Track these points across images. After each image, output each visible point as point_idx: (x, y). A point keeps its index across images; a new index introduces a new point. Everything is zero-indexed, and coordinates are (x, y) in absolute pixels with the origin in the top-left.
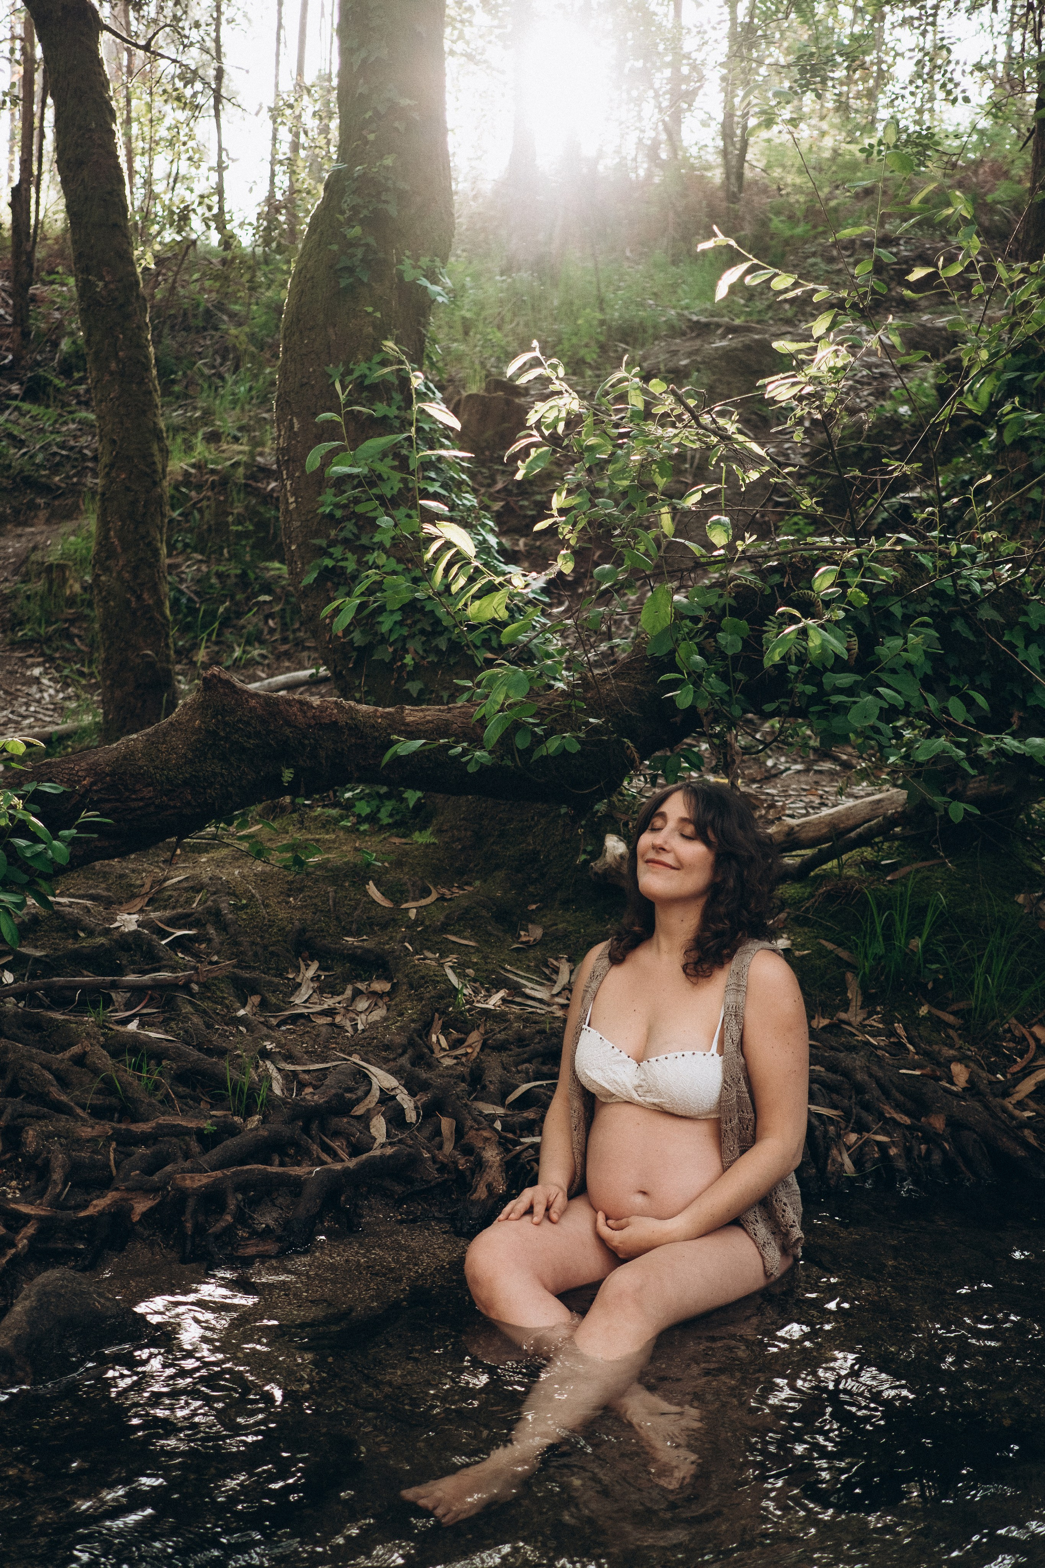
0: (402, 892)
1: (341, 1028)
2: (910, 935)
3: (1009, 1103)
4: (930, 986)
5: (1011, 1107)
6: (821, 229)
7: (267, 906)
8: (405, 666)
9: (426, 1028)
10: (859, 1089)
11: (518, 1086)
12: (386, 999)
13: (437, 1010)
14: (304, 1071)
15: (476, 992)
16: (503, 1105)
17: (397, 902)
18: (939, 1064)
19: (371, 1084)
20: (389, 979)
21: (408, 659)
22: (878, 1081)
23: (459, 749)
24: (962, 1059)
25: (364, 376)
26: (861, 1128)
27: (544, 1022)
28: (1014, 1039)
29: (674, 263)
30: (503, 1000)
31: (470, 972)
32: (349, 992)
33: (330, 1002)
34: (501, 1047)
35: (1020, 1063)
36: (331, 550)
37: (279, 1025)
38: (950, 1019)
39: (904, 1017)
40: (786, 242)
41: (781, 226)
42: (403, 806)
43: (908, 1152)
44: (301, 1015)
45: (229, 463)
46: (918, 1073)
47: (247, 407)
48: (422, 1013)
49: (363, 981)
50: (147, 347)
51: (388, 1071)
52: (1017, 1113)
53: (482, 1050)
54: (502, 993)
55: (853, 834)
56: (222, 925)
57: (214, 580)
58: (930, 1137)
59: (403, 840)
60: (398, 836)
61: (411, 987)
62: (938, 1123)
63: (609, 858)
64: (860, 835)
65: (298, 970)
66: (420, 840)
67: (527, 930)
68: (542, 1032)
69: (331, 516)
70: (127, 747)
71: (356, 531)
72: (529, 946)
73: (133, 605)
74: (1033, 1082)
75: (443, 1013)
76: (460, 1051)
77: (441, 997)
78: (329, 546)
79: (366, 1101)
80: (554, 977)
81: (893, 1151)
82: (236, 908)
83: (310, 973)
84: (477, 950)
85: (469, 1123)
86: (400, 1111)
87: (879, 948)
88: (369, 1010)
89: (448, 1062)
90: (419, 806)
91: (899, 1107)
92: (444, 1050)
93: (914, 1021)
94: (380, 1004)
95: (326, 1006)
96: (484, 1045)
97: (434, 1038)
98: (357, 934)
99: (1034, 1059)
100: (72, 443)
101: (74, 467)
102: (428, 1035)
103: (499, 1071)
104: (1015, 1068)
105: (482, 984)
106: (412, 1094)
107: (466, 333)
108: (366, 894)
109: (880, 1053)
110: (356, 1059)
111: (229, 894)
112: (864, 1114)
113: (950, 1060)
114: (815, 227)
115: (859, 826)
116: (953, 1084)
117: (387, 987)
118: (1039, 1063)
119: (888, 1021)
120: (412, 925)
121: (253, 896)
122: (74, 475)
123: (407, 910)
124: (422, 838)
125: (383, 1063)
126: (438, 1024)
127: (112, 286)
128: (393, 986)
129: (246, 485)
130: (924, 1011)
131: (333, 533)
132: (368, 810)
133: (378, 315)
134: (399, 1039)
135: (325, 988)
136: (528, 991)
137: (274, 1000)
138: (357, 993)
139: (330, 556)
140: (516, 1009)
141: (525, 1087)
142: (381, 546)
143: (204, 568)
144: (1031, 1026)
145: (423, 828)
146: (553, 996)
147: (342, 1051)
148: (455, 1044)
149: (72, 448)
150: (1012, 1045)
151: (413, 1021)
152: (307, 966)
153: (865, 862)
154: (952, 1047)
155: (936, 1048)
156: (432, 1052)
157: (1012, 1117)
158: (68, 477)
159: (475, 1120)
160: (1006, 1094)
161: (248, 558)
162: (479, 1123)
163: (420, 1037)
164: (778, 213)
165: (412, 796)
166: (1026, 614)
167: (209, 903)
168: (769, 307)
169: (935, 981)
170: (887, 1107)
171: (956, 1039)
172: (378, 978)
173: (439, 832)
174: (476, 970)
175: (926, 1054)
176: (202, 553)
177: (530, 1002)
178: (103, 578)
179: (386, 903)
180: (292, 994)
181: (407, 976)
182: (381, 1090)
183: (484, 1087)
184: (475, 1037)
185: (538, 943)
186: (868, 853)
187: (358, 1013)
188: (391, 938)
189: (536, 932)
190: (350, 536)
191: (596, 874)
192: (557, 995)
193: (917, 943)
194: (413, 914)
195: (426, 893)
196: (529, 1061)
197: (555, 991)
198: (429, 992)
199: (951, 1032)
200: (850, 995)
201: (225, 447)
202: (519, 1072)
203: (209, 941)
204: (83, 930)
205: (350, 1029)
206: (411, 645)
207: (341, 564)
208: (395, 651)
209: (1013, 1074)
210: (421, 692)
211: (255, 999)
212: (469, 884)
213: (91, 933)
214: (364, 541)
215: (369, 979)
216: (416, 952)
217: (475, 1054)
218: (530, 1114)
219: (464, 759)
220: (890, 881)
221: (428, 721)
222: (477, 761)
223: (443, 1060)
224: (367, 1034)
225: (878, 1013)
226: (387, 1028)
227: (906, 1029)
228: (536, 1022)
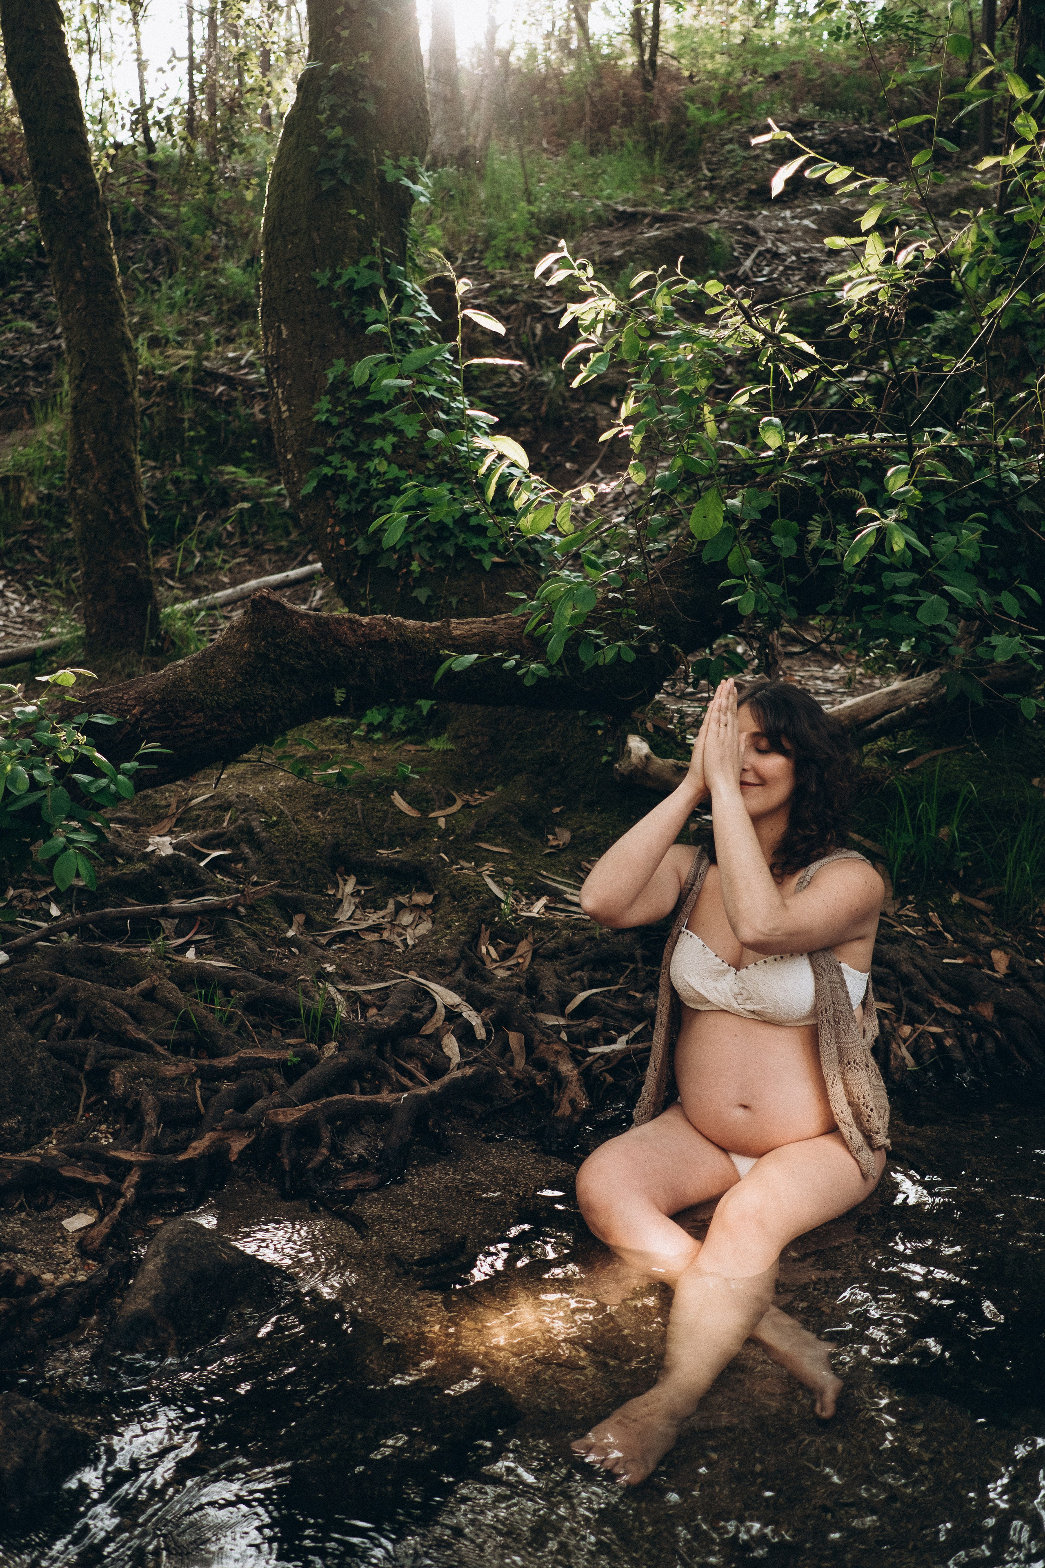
0: (428, 802)
1: (391, 943)
2: (939, 825)
4: (961, 874)
6: (736, 114)
7: (297, 822)
8: (410, 573)
9: (474, 941)
10: (906, 980)
11: (575, 995)
12: (429, 912)
13: (483, 921)
14: (365, 992)
15: (518, 900)
16: (562, 1014)
17: (424, 812)
18: (978, 951)
19: (434, 1001)
20: (430, 892)
21: (415, 566)
22: (922, 971)
23: (511, 662)
24: (1000, 945)
25: (352, 281)
26: (913, 1020)
27: (592, 929)
30: (546, 907)
31: (509, 879)
32: (391, 906)
33: (373, 918)
34: (552, 956)
36: (329, 458)
37: (330, 944)
38: (981, 905)
39: (937, 906)
40: (705, 130)
41: (697, 113)
42: (417, 713)
43: (961, 1040)
44: (349, 933)
45: (175, 368)
46: (960, 961)
47: (185, 311)
48: (469, 925)
49: (403, 894)
50: (111, 256)
51: (447, 987)
53: (532, 960)
54: (543, 901)
55: (873, 726)
56: (257, 845)
57: (170, 487)
58: (980, 1025)
59: (419, 748)
60: (413, 743)
61: (454, 898)
62: (987, 1011)
63: (634, 759)
64: (881, 727)
65: (336, 886)
66: (436, 747)
67: (554, 834)
68: (593, 938)
69: (327, 423)
70: (175, 673)
71: (353, 438)
72: (560, 850)
73: (111, 517)
75: (490, 923)
76: (512, 962)
77: (485, 907)
78: (327, 454)
79: (434, 1020)
81: (948, 1042)
82: (268, 826)
83: (349, 888)
84: (512, 857)
85: (537, 1036)
86: (469, 1027)
87: (908, 838)
88: (415, 924)
89: (501, 974)
90: (433, 713)
91: (945, 996)
92: (495, 961)
93: (946, 911)
94: (424, 916)
95: (370, 922)
96: (535, 954)
97: (484, 950)
98: (390, 846)
100: (11, 352)
101: (15, 377)
102: (478, 946)
103: (556, 981)
105: (523, 893)
106: (477, 1010)
108: (393, 805)
109: (920, 943)
110: (413, 975)
111: (258, 811)
112: (915, 1006)
113: (990, 947)
114: (730, 113)
115: (879, 717)
116: (994, 970)
117: (429, 899)
119: (922, 909)
120: (443, 835)
121: (282, 812)
122: (16, 385)
123: (435, 819)
124: (438, 745)
125: (439, 978)
126: (486, 935)
127: (72, 194)
128: (435, 898)
129: (195, 390)
130: (955, 898)
131: (330, 441)
132: (379, 718)
133: (362, 217)
134: (453, 953)
135: (367, 903)
136: (569, 897)
137: (318, 918)
138: (400, 907)
139: (329, 464)
140: (561, 916)
141: (582, 996)
142: (381, 452)
143: (158, 475)
145: (438, 734)
147: (399, 969)
148: (505, 955)
149: (11, 358)
150: (1044, 928)
151: (462, 933)
152: (345, 881)
153: (882, 752)
154: (987, 933)
155: (972, 935)
156: (484, 963)
158: (10, 387)
159: (542, 1033)
161: (200, 462)
162: (547, 1035)
163: (470, 949)
164: (693, 100)
165: (425, 705)
167: (240, 821)
169: (966, 868)
170: (936, 999)
171: (990, 925)
172: (419, 890)
173: (455, 738)
174: (514, 878)
175: (964, 942)
176: (155, 460)
178: (79, 492)
179: (414, 813)
180: (335, 911)
181: (448, 887)
182: (446, 1007)
183: (543, 998)
184: (524, 947)
185: (569, 847)
186: (882, 742)
187: (405, 928)
188: (425, 849)
189: (565, 836)
190: (349, 444)
191: (622, 775)
193: (946, 832)
194: (442, 823)
195: (451, 801)
196: (580, 968)
198: (474, 903)
199: (985, 919)
201: (170, 352)
202: (573, 980)
203: (246, 860)
204: (121, 857)
205: (400, 945)
206: (416, 552)
207: (340, 472)
208: (400, 558)
210: (429, 598)
211: (299, 918)
212: (491, 789)
213: (129, 859)
214: (363, 447)
215: (410, 892)
216: (453, 863)
217: (527, 963)
218: (593, 1024)
219: (520, 673)
220: (911, 771)
221: (475, 635)
222: (533, 674)
223: (496, 972)
224: (418, 949)
225: (910, 903)
226: (437, 942)
227: (941, 918)
228: (583, 929)
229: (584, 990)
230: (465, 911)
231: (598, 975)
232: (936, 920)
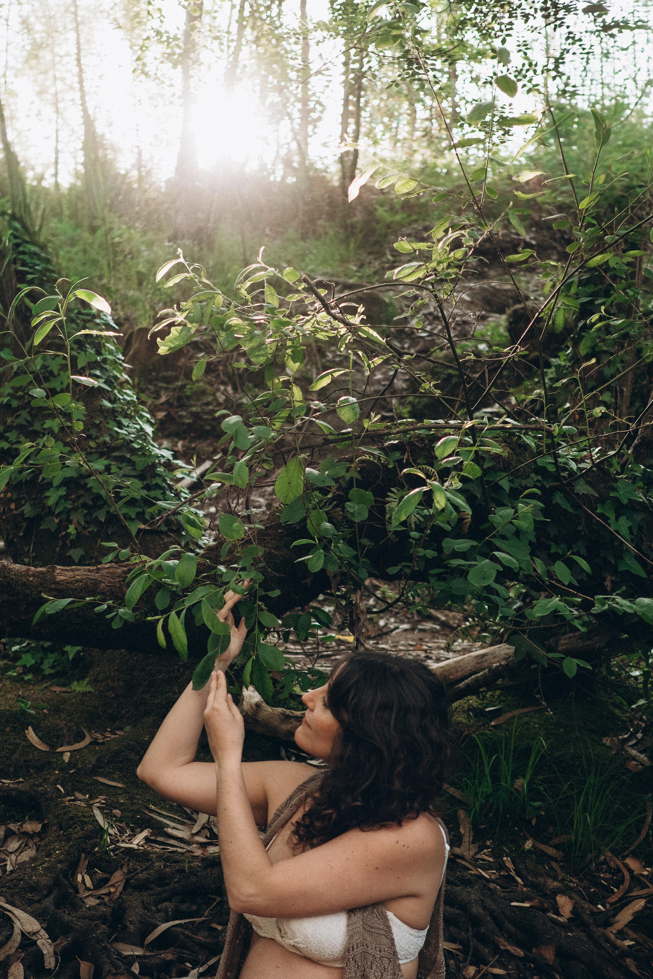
0: (58, 737)
2: (515, 777)
3: (611, 932)
4: (534, 822)
5: (612, 937)
6: (414, 217)
8: (68, 534)
9: (73, 868)
10: (475, 921)
11: (157, 926)
12: (36, 839)
13: (84, 851)
15: (122, 831)
16: (141, 945)
17: (53, 747)
18: (545, 896)
19: (12, 928)
20: (40, 819)
21: (71, 529)
22: (492, 914)
23: (105, 606)
24: (565, 891)
26: (478, 960)
27: (184, 861)
28: (609, 870)
29: (304, 237)
30: (146, 839)
31: (117, 812)
34: (142, 886)
35: (618, 893)
36: (7, 434)
38: (551, 851)
39: (512, 851)
40: (388, 226)
41: (385, 214)
42: (64, 658)
46: (527, 905)
48: (69, 854)
49: (15, 822)
51: (32, 914)
52: (619, 942)
53: (125, 889)
54: (145, 833)
55: (461, 685)
58: (541, 969)
59: (64, 689)
60: (58, 685)
61: (61, 828)
62: (549, 954)
63: (246, 705)
64: (468, 685)
66: (78, 689)
68: (181, 871)
69: (8, 405)
71: (29, 418)
74: (631, 912)
75: (90, 853)
76: (104, 891)
77: (88, 837)
78: (5, 431)
79: (7, 947)
80: (195, 816)
84: (125, 791)
85: (107, 967)
86: (40, 956)
87: (487, 788)
88: (19, 851)
89: (91, 902)
90: (78, 658)
91: (510, 938)
92: (88, 889)
93: (519, 856)
94: (31, 844)
96: (127, 884)
97: (79, 878)
98: (14, 776)
99: (630, 890)
102: (74, 875)
103: (140, 910)
104: (613, 899)
105: (128, 825)
106: (53, 937)
107: (140, 284)
108: (26, 739)
109: (492, 886)
110: (1, 901)
112: (481, 947)
113: (555, 892)
114: (409, 216)
115: (467, 677)
116: (559, 914)
117: (38, 827)
118: (635, 893)
119: (497, 854)
120: (65, 768)
123: (62, 753)
124: (79, 687)
125: (27, 905)
126: (84, 864)
128: (44, 827)
130: (528, 845)
131: (9, 420)
132: (33, 662)
134: (45, 881)
136: (170, 831)
138: (9, 833)
139: (7, 439)
140: (158, 848)
141: (164, 926)
142: (50, 431)
144: (624, 858)
145: (80, 679)
146: (193, 835)
148: (99, 884)
150: (608, 876)
151: (60, 862)
153: (471, 709)
154: (555, 878)
155: (541, 880)
156: (77, 891)
157: (614, 946)
159: (113, 964)
160: (608, 924)
162: (117, 967)
163: (67, 878)
164: (382, 205)
165: (72, 651)
166: (614, 489)
168: (376, 273)
169: (538, 817)
170: (501, 940)
171: (559, 871)
172: (31, 819)
173: (95, 682)
174: (122, 811)
175: (533, 886)
177: (172, 842)
179: (43, 747)
181: (57, 817)
182: (23, 934)
183: (125, 927)
184: (118, 877)
186: (473, 700)
187: (8, 854)
188: (45, 781)
190: (24, 423)
192: (197, 834)
193: (521, 783)
194: (66, 757)
195: (80, 737)
196: (168, 899)
197: (195, 830)
198: (77, 833)
199: (554, 865)
200: (462, 831)
202: (158, 911)
206: (74, 517)
207: (15, 446)
208: (61, 521)
209: (611, 904)
210: (82, 558)
212: (121, 729)
214: (37, 427)
215: (22, 820)
216: (68, 794)
217: (118, 893)
218: (167, 955)
219: (109, 616)
220: (494, 726)
221: (77, 581)
222: (121, 618)
223: (86, 901)
224: (14, 875)
225: (488, 847)
226: (34, 869)
227: (514, 863)
228: (176, 862)
229: (168, 921)
230: (69, 840)
231: (184, 907)
232: (509, 865)
